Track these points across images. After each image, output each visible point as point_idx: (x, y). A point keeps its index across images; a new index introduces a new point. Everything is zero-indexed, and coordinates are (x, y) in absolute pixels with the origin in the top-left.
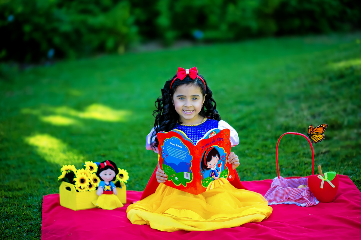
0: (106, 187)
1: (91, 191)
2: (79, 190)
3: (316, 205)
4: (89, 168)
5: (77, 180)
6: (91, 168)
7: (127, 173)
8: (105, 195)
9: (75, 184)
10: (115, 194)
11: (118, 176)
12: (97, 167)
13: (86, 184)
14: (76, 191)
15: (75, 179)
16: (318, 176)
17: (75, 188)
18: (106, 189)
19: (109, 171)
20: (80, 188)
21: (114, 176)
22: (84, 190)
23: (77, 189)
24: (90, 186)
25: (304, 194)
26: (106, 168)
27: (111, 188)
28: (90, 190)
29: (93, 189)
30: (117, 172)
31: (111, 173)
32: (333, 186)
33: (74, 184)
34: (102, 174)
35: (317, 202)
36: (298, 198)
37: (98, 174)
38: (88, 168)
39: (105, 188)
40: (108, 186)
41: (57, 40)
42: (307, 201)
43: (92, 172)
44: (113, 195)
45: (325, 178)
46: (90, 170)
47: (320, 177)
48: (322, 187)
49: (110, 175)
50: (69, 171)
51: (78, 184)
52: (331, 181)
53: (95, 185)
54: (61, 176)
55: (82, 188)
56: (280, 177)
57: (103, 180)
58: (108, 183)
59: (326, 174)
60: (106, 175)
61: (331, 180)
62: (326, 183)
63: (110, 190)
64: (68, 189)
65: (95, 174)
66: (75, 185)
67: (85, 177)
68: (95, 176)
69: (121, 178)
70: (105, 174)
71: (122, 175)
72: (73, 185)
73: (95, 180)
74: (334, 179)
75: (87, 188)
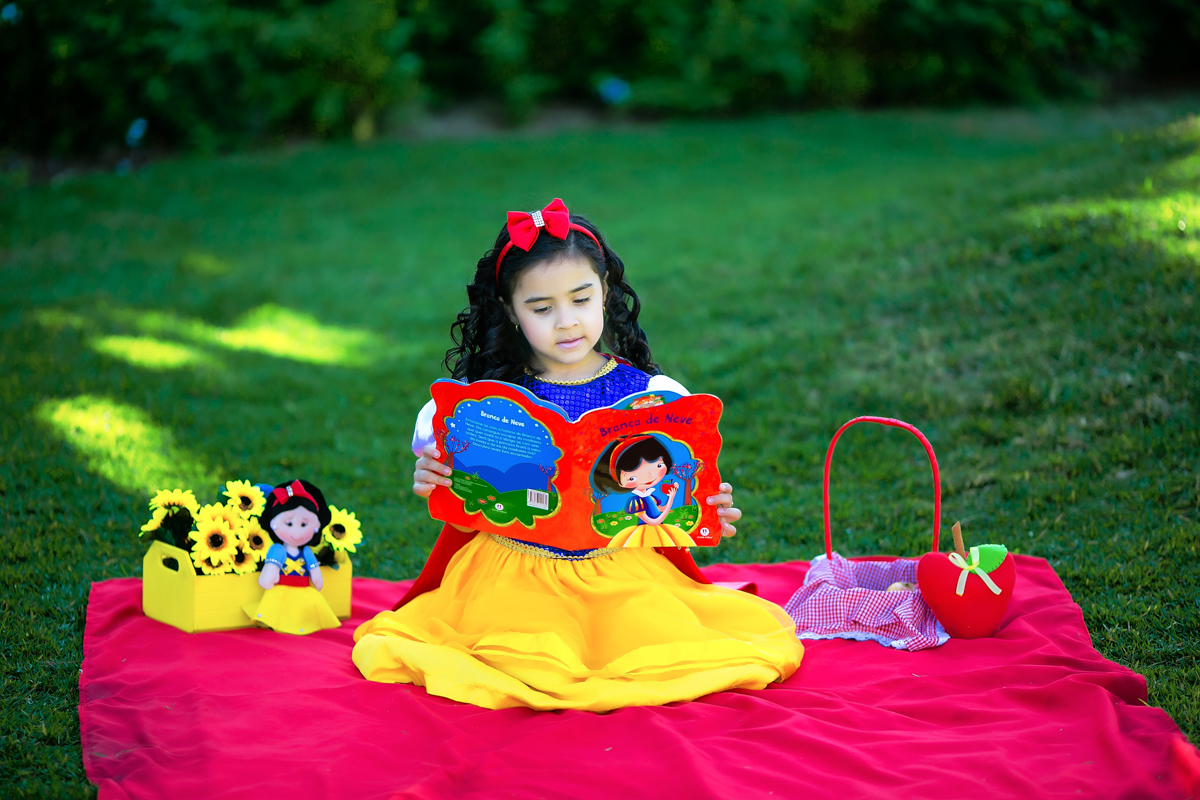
0: (289, 562)
1: (242, 574)
2: (206, 569)
3: (940, 646)
4: (239, 501)
5: (199, 536)
6: (246, 502)
7: (358, 524)
8: (283, 588)
9: (193, 549)
10: (315, 587)
12: (264, 501)
13: (227, 553)
14: (194, 573)
15: (192, 535)
16: (950, 558)
17: (193, 561)
18: (288, 571)
19: (301, 513)
20: (208, 561)
21: (317, 530)
22: (221, 570)
23: (198, 564)
24: (240, 558)
25: (905, 611)
26: (291, 504)
27: (305, 567)
28: (239, 569)
29: (249, 566)
30: (325, 517)
31: (306, 520)
32: (997, 591)
33: (190, 551)
34: (277, 523)
35: (943, 638)
36: (884, 621)
37: (265, 521)
38: (235, 501)
39: (285, 566)
40: (295, 559)
41: (157, 90)
42: (911, 634)
43: (247, 513)
44: (309, 589)
45: (971, 564)
46: (240, 506)
47: (956, 559)
48: (960, 591)
49: (303, 525)
50: (176, 510)
51: (202, 550)
52: (990, 575)
53: (256, 555)
54: (150, 521)
55: (215, 562)
56: (833, 554)
57: (282, 542)
58: (295, 552)
59: (974, 551)
60: (290, 525)
61: (991, 571)
62: (973, 578)
63: (302, 575)
64: (172, 563)
66: (192, 554)
67: (224, 530)
68: (255, 527)
69: (338, 539)
70: (288, 522)
71: (339, 530)
72: (186, 553)
73: (256, 541)
74: (998, 569)
75: (230, 565)
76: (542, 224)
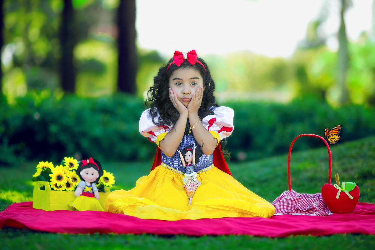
0: (87, 188)
1: (68, 191)
2: (55, 188)
3: (329, 215)
4: (69, 164)
5: (53, 176)
6: (71, 165)
7: (114, 177)
8: (83, 197)
10: (96, 198)
11: (102, 179)
12: (78, 165)
13: (63, 183)
14: (50, 189)
15: (50, 175)
16: (334, 186)
17: (50, 185)
18: (86, 191)
19: (92, 170)
20: (56, 185)
21: (98, 177)
22: (61, 189)
23: (52, 186)
24: (68, 185)
25: (316, 204)
26: (88, 166)
27: (92, 190)
28: (68, 189)
29: (72, 188)
31: (94, 173)
32: (352, 198)
33: (50, 181)
34: (82, 173)
35: (330, 213)
36: (308, 208)
38: (67, 164)
39: (85, 189)
40: (89, 187)
42: (318, 211)
43: (71, 169)
44: (93, 198)
45: (342, 188)
46: (69, 166)
47: (337, 187)
48: (338, 197)
49: (93, 174)
50: (45, 169)
51: (54, 180)
52: (349, 192)
53: (74, 184)
54: (36, 173)
55: (58, 185)
57: (84, 180)
58: (89, 184)
59: (344, 184)
60: (87, 174)
61: (350, 191)
62: (343, 193)
63: (91, 193)
64: (43, 188)
65: (74, 172)
66: (50, 183)
67: (62, 174)
68: (74, 174)
69: (106, 182)
70: (87, 173)
71: (106, 179)
72: (48, 182)
73: (75, 179)
74: (352, 190)
75: (64, 187)
76: (186, 58)
